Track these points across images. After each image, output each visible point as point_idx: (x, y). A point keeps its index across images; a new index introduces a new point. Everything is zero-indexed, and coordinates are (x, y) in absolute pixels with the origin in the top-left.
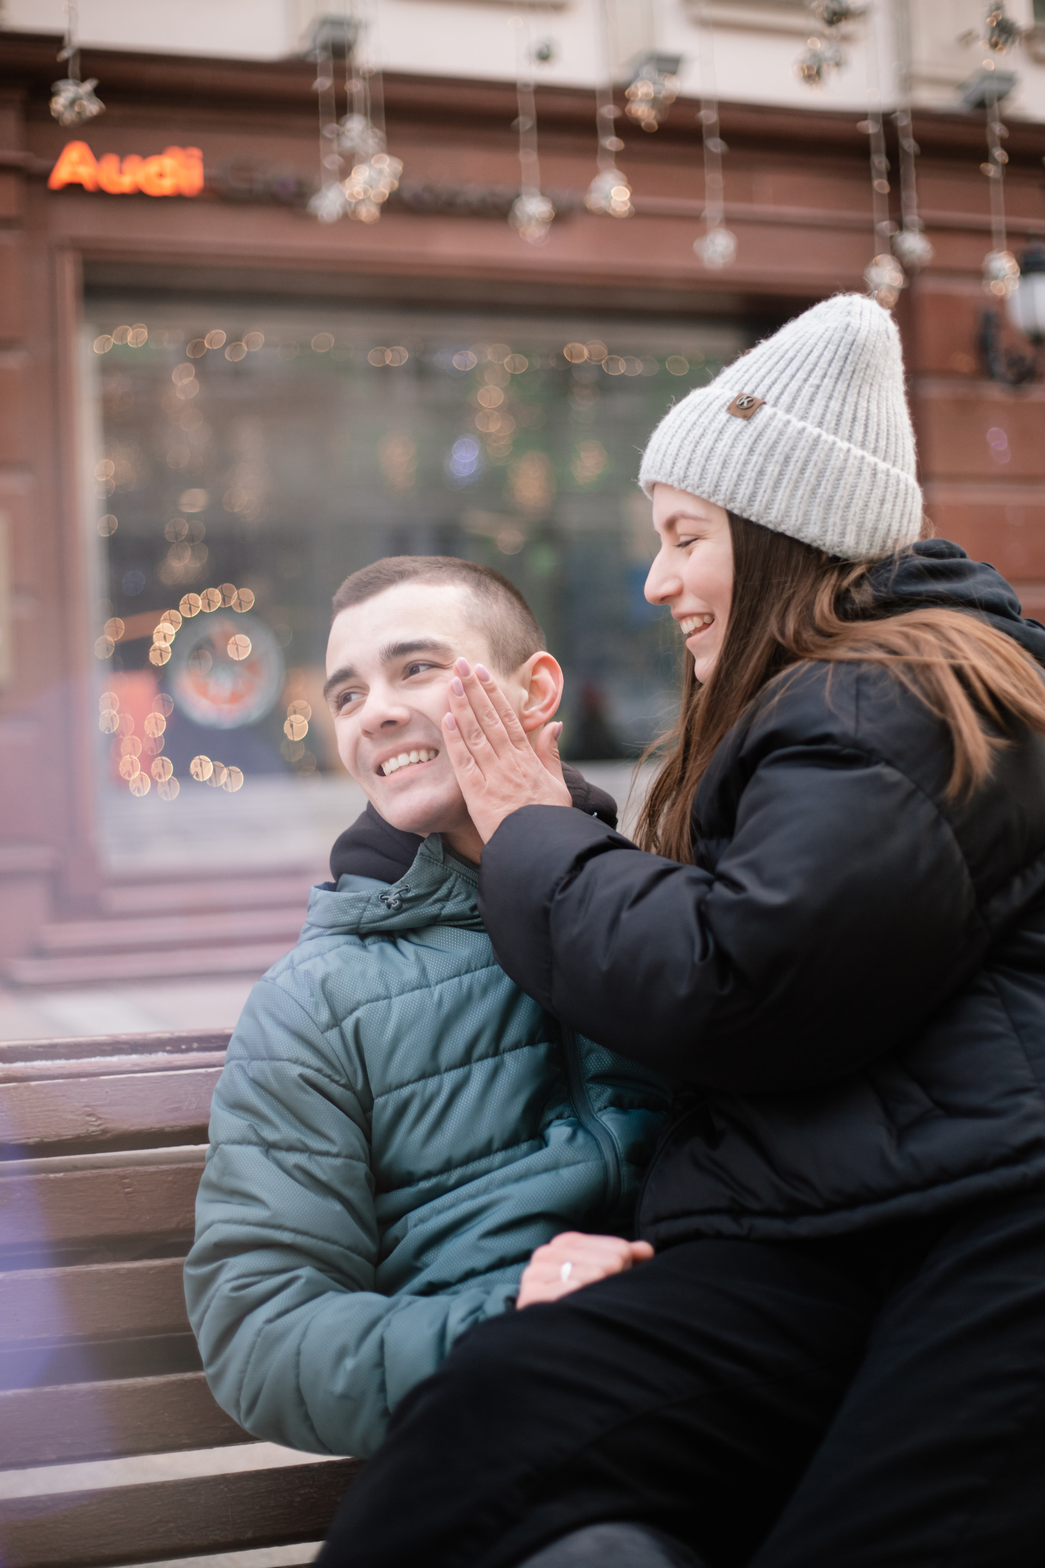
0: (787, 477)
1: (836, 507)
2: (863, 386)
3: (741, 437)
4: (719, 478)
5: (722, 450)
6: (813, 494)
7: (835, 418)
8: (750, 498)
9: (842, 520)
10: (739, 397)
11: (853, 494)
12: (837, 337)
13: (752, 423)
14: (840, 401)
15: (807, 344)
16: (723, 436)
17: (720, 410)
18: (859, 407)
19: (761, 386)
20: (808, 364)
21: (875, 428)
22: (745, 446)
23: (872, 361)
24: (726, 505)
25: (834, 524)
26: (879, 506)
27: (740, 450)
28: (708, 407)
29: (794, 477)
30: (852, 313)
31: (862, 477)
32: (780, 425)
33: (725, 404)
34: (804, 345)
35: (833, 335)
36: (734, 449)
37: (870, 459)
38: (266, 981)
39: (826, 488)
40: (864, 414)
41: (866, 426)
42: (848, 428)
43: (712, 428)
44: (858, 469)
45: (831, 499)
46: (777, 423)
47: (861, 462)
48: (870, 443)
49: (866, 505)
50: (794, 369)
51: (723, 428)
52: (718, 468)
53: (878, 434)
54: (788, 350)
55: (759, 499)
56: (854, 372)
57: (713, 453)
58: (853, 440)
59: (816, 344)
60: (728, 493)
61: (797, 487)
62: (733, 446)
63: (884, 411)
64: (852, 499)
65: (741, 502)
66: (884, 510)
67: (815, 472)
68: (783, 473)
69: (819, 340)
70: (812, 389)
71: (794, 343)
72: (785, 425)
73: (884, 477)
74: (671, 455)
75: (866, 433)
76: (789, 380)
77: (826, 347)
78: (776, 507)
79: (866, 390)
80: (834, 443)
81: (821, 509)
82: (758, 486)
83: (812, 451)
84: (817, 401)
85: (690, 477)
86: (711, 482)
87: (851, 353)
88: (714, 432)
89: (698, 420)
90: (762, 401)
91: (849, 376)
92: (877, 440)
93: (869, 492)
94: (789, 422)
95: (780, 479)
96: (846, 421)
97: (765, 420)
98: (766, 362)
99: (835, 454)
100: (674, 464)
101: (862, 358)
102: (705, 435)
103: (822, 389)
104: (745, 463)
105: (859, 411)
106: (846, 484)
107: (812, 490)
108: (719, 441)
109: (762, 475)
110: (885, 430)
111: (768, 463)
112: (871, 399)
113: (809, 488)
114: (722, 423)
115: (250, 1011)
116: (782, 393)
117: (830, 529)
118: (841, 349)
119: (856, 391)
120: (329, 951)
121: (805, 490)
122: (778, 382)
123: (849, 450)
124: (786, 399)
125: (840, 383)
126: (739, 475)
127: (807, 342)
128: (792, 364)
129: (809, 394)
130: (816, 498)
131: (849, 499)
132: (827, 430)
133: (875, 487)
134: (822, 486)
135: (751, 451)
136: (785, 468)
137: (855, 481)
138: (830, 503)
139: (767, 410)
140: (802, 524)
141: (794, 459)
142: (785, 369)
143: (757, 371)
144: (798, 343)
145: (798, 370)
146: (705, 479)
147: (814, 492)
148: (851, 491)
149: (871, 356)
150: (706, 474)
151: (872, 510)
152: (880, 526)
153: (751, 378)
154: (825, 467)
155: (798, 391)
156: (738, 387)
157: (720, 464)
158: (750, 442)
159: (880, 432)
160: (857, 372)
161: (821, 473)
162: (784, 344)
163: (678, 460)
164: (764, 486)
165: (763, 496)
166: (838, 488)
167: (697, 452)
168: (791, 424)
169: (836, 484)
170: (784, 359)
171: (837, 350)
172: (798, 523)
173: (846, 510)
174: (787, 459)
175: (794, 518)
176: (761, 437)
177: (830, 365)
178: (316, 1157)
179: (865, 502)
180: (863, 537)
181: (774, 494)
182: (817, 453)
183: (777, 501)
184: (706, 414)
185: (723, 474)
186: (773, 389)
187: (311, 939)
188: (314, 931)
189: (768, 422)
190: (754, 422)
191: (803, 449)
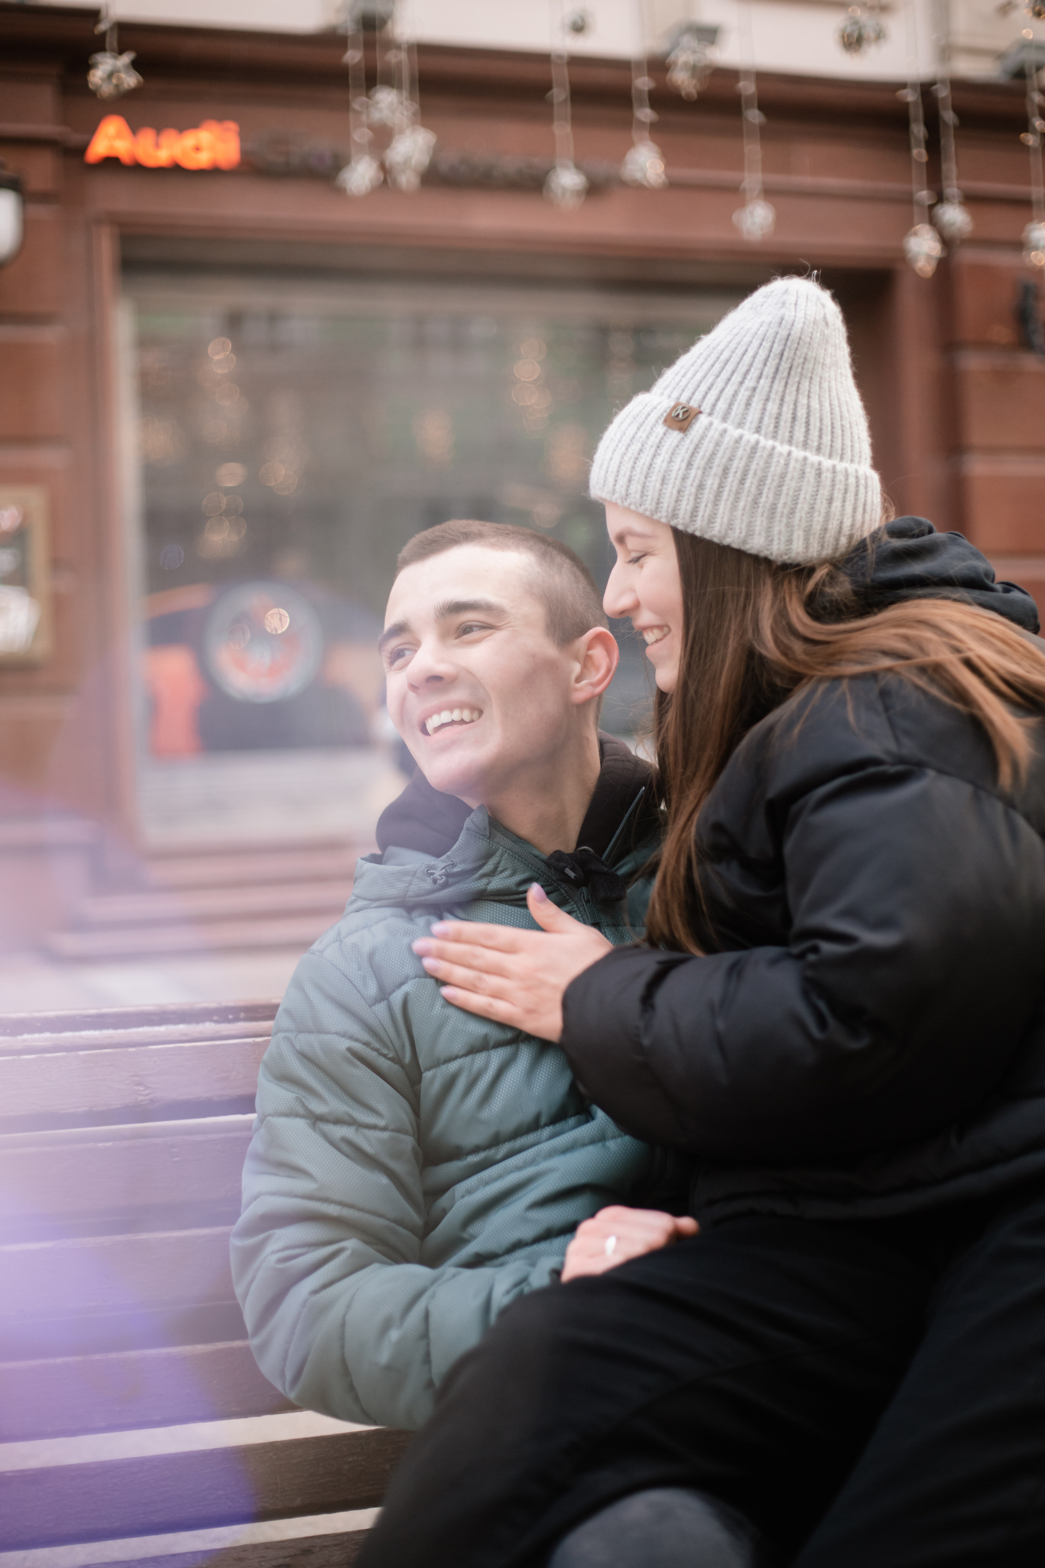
0: (727, 489)
1: (780, 514)
2: (802, 382)
3: (678, 451)
4: (660, 495)
5: (661, 466)
6: (756, 503)
7: (773, 421)
8: (692, 513)
9: (788, 527)
10: (674, 408)
11: (798, 499)
12: (771, 332)
13: (689, 436)
14: (778, 402)
15: (742, 343)
16: (661, 450)
17: (657, 422)
18: (799, 405)
19: (697, 393)
20: (743, 366)
21: (818, 424)
22: (682, 461)
23: (810, 353)
24: (669, 522)
25: (780, 533)
26: (827, 505)
27: (679, 465)
28: (646, 418)
29: (734, 489)
30: (787, 304)
31: (806, 480)
32: (716, 435)
33: (662, 415)
34: (739, 343)
35: (767, 331)
36: (672, 464)
37: (813, 458)
38: (313, 953)
39: (767, 497)
40: (804, 411)
41: (808, 423)
42: (788, 429)
43: (650, 443)
44: (801, 472)
45: (773, 508)
46: (713, 434)
47: (803, 463)
48: (813, 442)
49: (813, 508)
50: (729, 372)
51: (660, 442)
52: (658, 485)
53: (821, 430)
54: (723, 350)
55: (700, 514)
56: (791, 368)
57: (652, 470)
58: (794, 442)
59: (751, 342)
60: (670, 510)
61: (738, 498)
62: (671, 461)
63: (827, 404)
64: (797, 504)
65: (684, 518)
66: (833, 509)
67: (755, 481)
68: (723, 485)
69: (753, 338)
70: (748, 393)
71: (730, 342)
72: (721, 435)
73: (829, 475)
74: (612, 472)
75: (807, 431)
76: (724, 384)
77: (761, 344)
78: (718, 521)
79: (805, 385)
80: (773, 448)
81: (764, 519)
82: (698, 501)
83: (751, 460)
84: (753, 405)
85: (632, 495)
86: (652, 499)
87: (787, 349)
88: (652, 447)
89: (636, 433)
90: (697, 411)
91: (786, 374)
92: (820, 437)
93: (814, 493)
94: (725, 431)
95: (721, 492)
96: (786, 422)
97: (701, 431)
98: (703, 364)
99: (775, 460)
100: (616, 481)
101: (798, 353)
102: (644, 450)
103: (758, 391)
104: (684, 478)
105: (799, 409)
106: (788, 489)
107: (753, 500)
108: (657, 457)
109: (702, 489)
110: (829, 424)
111: (707, 476)
112: (811, 394)
113: (750, 499)
114: (659, 437)
115: (297, 983)
116: (717, 400)
117: (776, 538)
118: (775, 346)
119: (795, 388)
120: (376, 923)
121: (746, 501)
122: (714, 387)
123: (789, 454)
124: (722, 406)
125: (776, 382)
126: (679, 492)
127: (742, 340)
128: (727, 366)
129: (745, 398)
130: (758, 507)
131: (794, 504)
132: (766, 436)
133: (820, 488)
134: (764, 495)
135: (689, 465)
136: (724, 480)
137: (798, 485)
138: (774, 511)
139: (703, 420)
140: (746, 536)
141: (733, 470)
142: (720, 372)
143: (694, 375)
144: (733, 342)
145: (733, 372)
146: (647, 496)
147: (755, 502)
148: (795, 496)
149: (808, 348)
150: (647, 491)
151: (819, 511)
152: (830, 526)
153: (688, 383)
154: (765, 475)
155: (734, 396)
156: (675, 395)
157: (660, 480)
158: (687, 456)
159: (824, 427)
160: (794, 368)
161: (762, 482)
162: (720, 342)
163: (620, 477)
164: (704, 500)
165: (705, 511)
166: (780, 494)
167: (636, 468)
168: (728, 433)
169: (779, 491)
170: (719, 361)
171: (772, 347)
172: (742, 535)
173: (791, 516)
174: (726, 471)
175: (738, 531)
176: (698, 450)
177: (765, 365)
178: (363, 1131)
179: (810, 504)
180: (812, 540)
181: (716, 507)
182: (755, 462)
183: (720, 515)
184: (644, 426)
185: (664, 491)
186: (709, 396)
187: (357, 911)
188: (360, 903)
189: (704, 433)
190: (690, 434)
191: (741, 459)
